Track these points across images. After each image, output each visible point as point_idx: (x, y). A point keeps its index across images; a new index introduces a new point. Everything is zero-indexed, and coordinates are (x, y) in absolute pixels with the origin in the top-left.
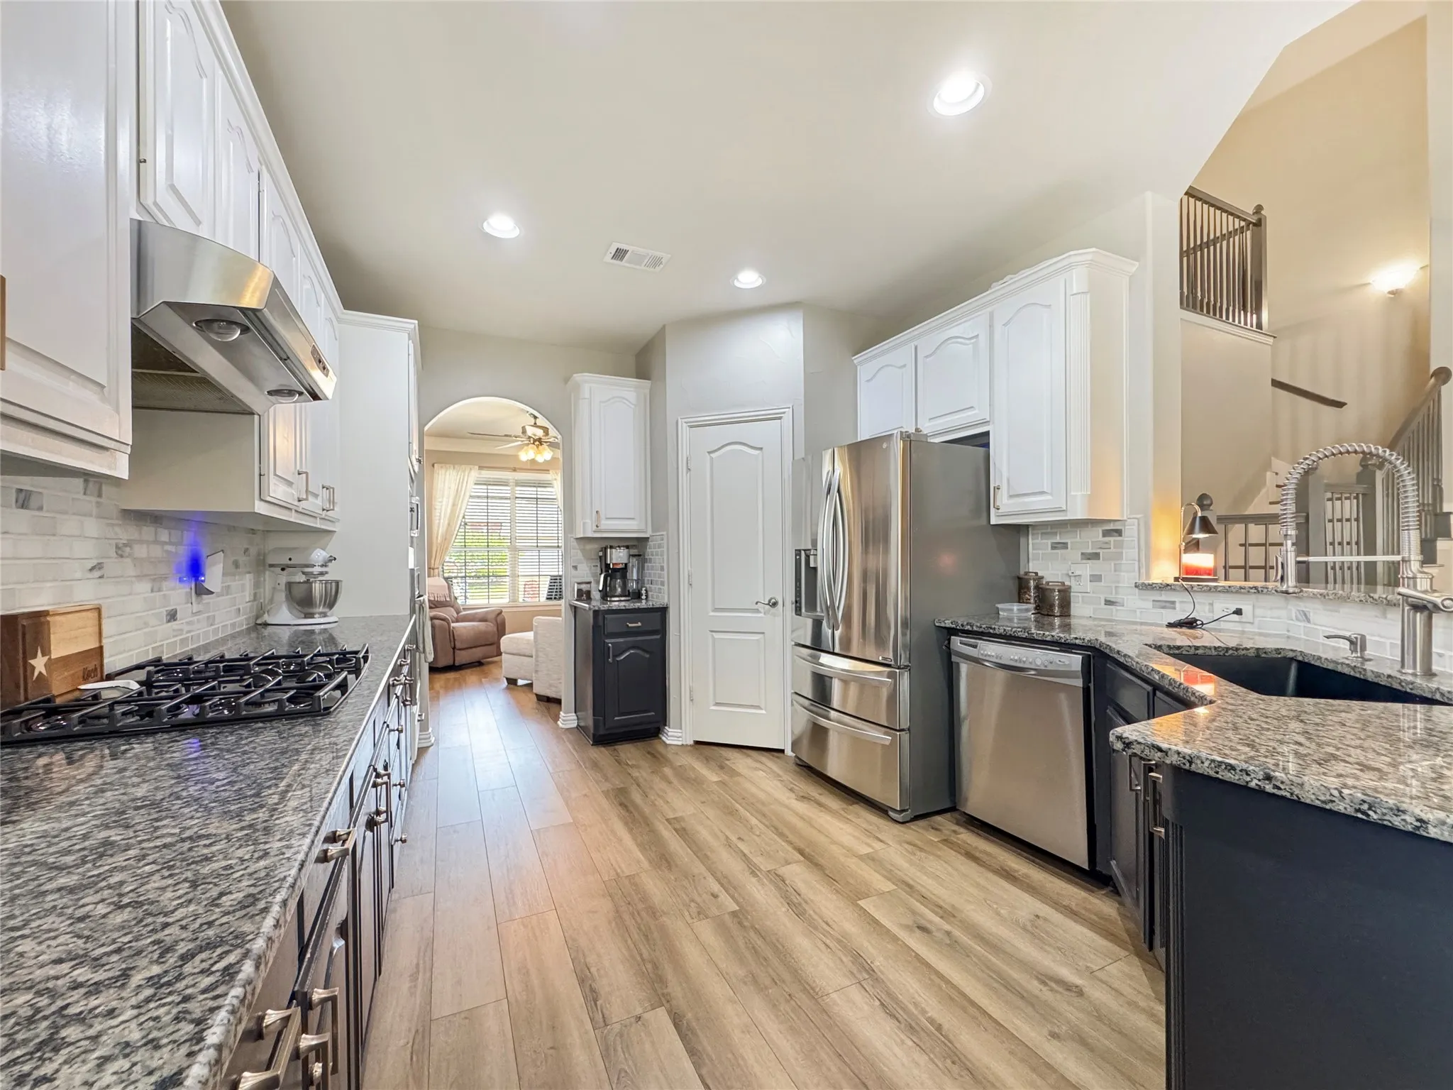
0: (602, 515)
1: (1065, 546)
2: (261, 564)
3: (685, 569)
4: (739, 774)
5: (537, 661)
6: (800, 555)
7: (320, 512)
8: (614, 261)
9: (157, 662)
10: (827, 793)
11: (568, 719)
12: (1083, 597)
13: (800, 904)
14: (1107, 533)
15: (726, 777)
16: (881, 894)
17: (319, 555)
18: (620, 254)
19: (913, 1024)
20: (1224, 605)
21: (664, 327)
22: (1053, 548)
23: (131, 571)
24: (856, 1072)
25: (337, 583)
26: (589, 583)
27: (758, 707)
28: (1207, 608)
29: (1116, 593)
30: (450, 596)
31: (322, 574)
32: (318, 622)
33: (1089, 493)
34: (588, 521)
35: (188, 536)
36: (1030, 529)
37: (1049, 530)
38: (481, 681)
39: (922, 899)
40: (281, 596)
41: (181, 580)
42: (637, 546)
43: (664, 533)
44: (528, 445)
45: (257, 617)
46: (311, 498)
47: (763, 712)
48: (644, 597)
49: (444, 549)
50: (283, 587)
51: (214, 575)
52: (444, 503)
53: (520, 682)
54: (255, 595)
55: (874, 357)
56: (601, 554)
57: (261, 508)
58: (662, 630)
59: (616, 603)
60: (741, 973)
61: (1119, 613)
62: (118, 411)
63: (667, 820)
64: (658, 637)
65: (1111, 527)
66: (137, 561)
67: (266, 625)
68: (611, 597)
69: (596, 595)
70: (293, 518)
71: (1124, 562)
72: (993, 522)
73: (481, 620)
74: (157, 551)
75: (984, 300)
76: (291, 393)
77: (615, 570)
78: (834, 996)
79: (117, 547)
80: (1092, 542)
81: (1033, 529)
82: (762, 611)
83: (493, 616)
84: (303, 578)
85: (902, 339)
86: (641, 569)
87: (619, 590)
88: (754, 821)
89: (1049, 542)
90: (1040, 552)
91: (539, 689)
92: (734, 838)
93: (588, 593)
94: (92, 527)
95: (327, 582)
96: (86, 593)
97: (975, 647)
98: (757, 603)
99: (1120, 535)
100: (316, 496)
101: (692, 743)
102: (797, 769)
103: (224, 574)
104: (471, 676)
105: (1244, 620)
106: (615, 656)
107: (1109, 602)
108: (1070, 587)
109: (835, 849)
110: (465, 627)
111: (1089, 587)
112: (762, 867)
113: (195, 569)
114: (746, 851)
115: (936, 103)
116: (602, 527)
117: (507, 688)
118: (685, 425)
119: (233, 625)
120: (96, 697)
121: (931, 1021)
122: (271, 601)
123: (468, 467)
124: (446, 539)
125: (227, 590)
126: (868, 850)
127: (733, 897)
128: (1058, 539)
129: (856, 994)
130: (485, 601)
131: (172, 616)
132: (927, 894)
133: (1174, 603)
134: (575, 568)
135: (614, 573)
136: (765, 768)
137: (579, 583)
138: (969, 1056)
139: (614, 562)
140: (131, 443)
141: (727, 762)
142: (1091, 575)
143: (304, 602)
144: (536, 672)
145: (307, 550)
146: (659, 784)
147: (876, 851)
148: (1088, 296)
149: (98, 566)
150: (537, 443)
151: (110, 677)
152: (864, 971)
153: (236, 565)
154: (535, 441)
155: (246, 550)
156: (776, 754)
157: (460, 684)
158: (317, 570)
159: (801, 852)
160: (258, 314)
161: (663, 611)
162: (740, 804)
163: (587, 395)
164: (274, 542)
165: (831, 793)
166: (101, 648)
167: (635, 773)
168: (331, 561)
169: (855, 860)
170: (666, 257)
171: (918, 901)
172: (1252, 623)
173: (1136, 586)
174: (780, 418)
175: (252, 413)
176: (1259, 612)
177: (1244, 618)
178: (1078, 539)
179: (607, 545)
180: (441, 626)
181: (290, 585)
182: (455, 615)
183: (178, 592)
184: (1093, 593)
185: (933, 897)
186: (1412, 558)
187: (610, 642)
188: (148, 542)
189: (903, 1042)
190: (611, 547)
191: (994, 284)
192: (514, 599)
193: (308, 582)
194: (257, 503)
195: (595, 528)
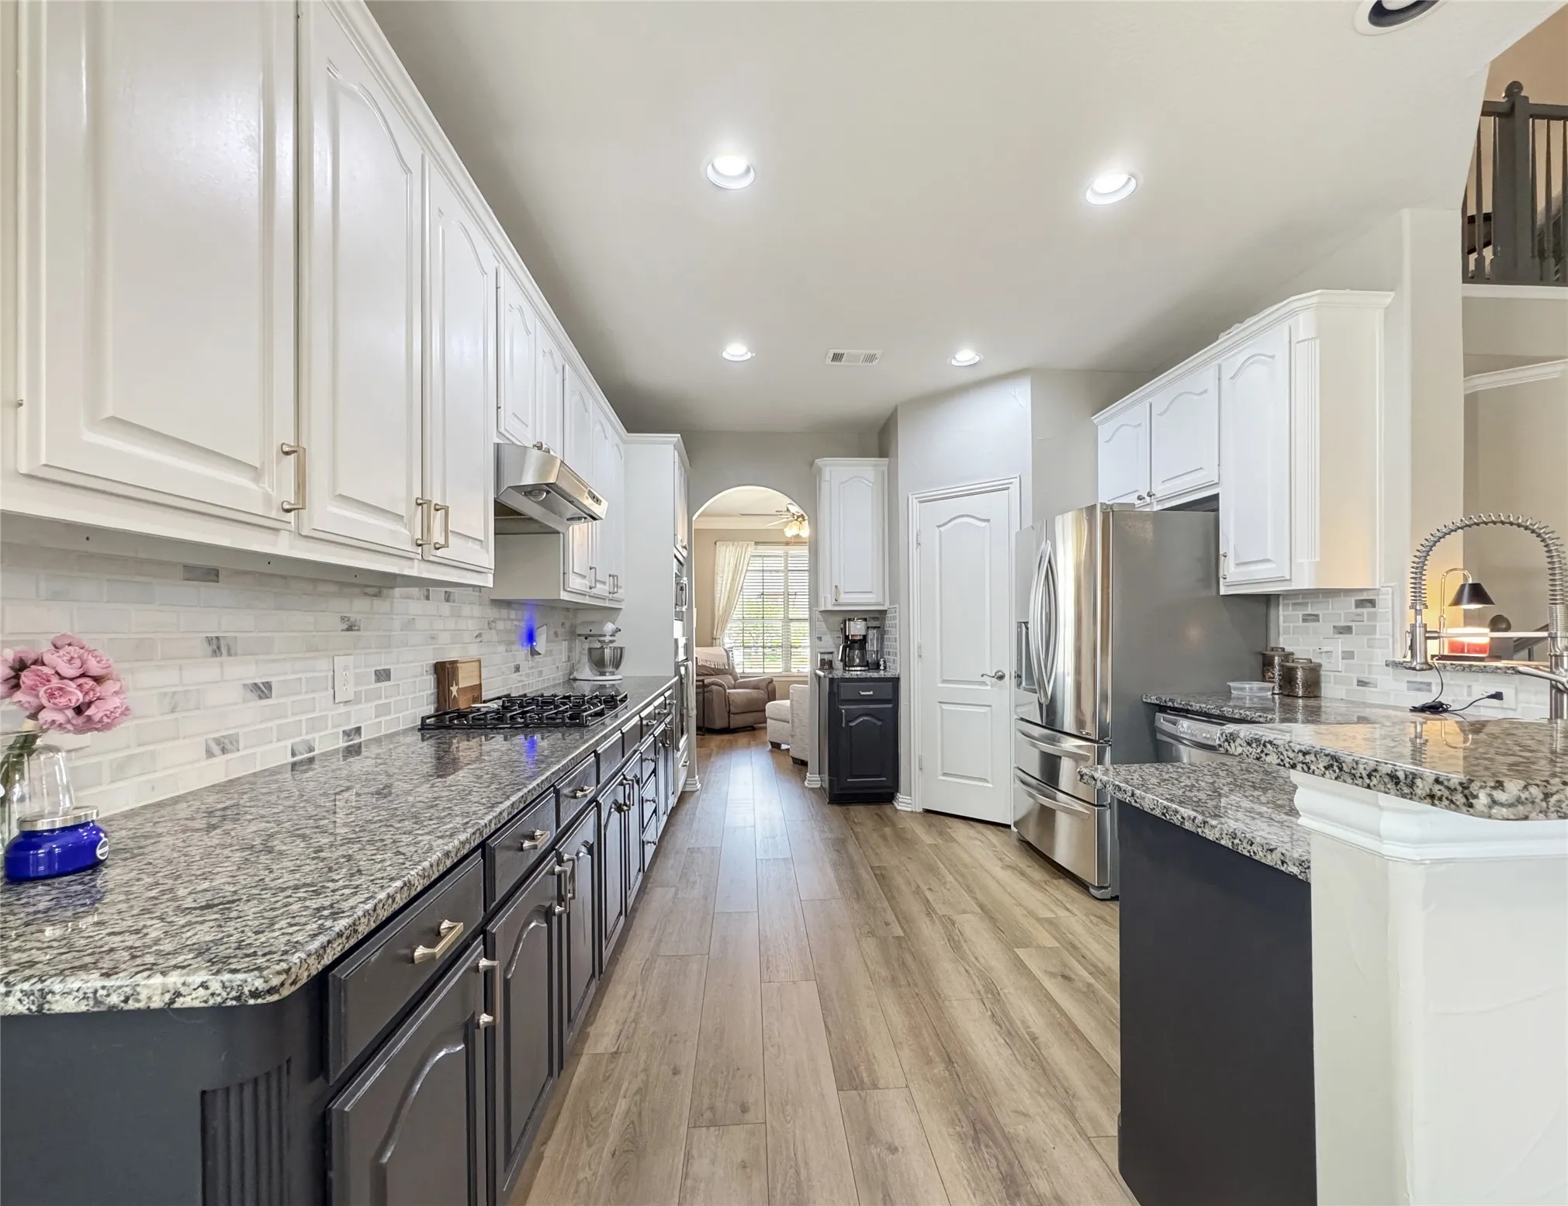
0: (841, 589)
1: (1315, 618)
2: (573, 634)
3: (916, 640)
4: (955, 841)
5: (793, 726)
6: (1021, 627)
7: (607, 595)
8: (833, 363)
9: (508, 696)
10: (1037, 866)
11: (814, 779)
12: (1335, 676)
13: (959, 941)
14: (1360, 604)
15: (940, 841)
16: (1039, 947)
17: (609, 627)
18: (837, 357)
19: (1012, 1031)
20: (1483, 686)
21: (896, 410)
22: (1304, 620)
23: (495, 638)
24: (945, 1045)
25: (621, 649)
26: (832, 653)
27: (985, 780)
28: (1465, 691)
29: (1370, 673)
30: (729, 664)
31: (611, 642)
32: (608, 678)
33: (1318, 560)
34: (829, 596)
35: (526, 615)
36: (1281, 598)
37: (1300, 601)
38: (749, 744)
39: (1081, 959)
40: (585, 659)
41: (522, 645)
42: (877, 619)
43: (897, 606)
44: (792, 521)
45: (571, 673)
46: (599, 585)
47: (990, 785)
48: (882, 668)
49: (725, 619)
50: (586, 652)
51: (541, 644)
52: (725, 577)
53: (784, 747)
54: (569, 657)
55: (1112, 417)
56: (842, 626)
57: (564, 596)
58: (895, 699)
59: (857, 672)
60: (884, 973)
61: (1370, 695)
62: (488, 552)
63: (872, 868)
64: (890, 706)
65: (1365, 596)
66: (498, 632)
67: (575, 680)
68: (849, 667)
69: (838, 665)
70: (587, 600)
71: (1377, 636)
72: (1223, 592)
73: (754, 688)
74: (509, 625)
75: (1214, 351)
76: (580, 518)
77: (854, 642)
78: (955, 1003)
79: (489, 624)
80: (1345, 613)
81: (1284, 599)
82: (989, 683)
83: (765, 684)
84: (598, 645)
85: (1139, 395)
86: (881, 640)
87: (858, 660)
88: (950, 878)
89: (1300, 613)
90: (1291, 625)
91: (794, 753)
92: (924, 888)
93: (830, 663)
94: (477, 611)
95: (615, 648)
96: (474, 651)
97: (1174, 723)
98: (982, 676)
99: (1374, 606)
100: (604, 583)
101: (921, 810)
102: (1017, 844)
103: (547, 641)
104: (742, 739)
105: (1505, 706)
106: (848, 722)
107: (1362, 683)
108: (1320, 665)
109: (1018, 912)
110: (738, 693)
111: (1341, 664)
112: (939, 912)
113: (531, 637)
114: (930, 898)
115: (1089, 195)
116: (841, 601)
117: (771, 751)
118: (915, 500)
119: (554, 679)
120: (479, 710)
121: (1030, 1034)
122: (579, 661)
123: (745, 543)
124: (727, 612)
125: (549, 653)
126: (1048, 915)
127: (902, 928)
128: (1309, 611)
129: (974, 1005)
130: (761, 671)
131: (517, 669)
132: (1089, 955)
133: (1429, 684)
134: (820, 639)
135: (853, 645)
136: (983, 839)
137: (821, 653)
138: (1049, 1060)
139: (852, 633)
140: (493, 567)
141: (948, 830)
142: (1343, 652)
143: (599, 664)
144: (792, 736)
145: (602, 623)
146: (875, 838)
147: (1057, 917)
148: (1318, 341)
149: (479, 635)
150: (800, 519)
151: (485, 702)
152: (990, 992)
153: (556, 634)
154: (798, 517)
155: (563, 624)
156: (1001, 828)
157: (731, 747)
158: (607, 639)
159: (982, 907)
160: (553, 486)
161: (895, 681)
162: (943, 864)
163: (828, 478)
164: (582, 617)
165: (1041, 867)
166: (481, 684)
167: (858, 829)
168: (616, 632)
169: (1032, 921)
170: (878, 353)
171: (1078, 961)
172: (1515, 710)
173: (1387, 665)
174: (1008, 489)
175: (559, 533)
176: (1522, 696)
177: (1505, 703)
178: (1330, 611)
179: (848, 616)
180: (718, 692)
181: (590, 650)
182: (733, 682)
183: (521, 653)
184: (1346, 672)
185: (1093, 958)
186: (1559, 635)
187: (843, 708)
188: (504, 620)
189: (996, 1040)
190: (850, 620)
191: (1222, 334)
192: (787, 669)
193: (602, 648)
194: (562, 592)
195: (834, 601)
